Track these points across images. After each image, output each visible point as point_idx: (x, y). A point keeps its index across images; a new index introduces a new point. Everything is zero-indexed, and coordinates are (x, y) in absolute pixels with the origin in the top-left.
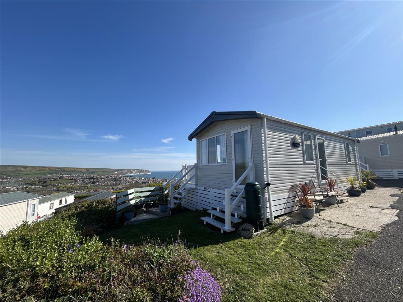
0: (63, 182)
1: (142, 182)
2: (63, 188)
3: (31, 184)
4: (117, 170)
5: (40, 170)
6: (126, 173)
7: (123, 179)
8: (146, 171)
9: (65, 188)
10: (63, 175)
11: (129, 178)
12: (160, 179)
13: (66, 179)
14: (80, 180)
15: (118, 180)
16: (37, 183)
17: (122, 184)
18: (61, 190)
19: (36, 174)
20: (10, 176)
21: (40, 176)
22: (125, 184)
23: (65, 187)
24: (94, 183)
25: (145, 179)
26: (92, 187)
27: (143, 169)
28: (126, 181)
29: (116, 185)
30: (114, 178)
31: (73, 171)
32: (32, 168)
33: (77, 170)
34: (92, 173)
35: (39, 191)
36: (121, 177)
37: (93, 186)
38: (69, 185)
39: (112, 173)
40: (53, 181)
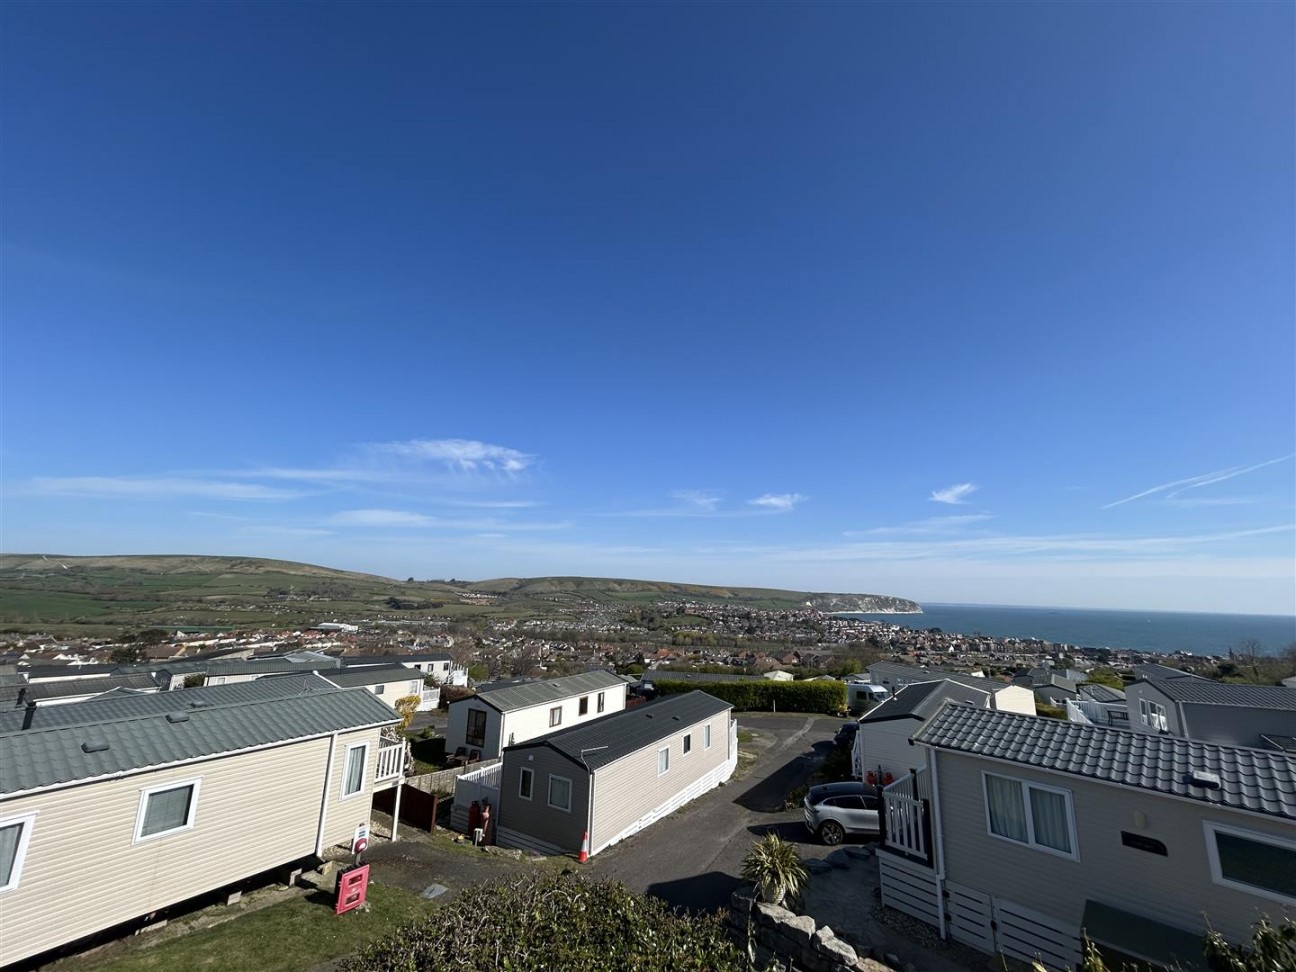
0: (684, 623)
1: (893, 642)
2: (685, 637)
3: (630, 623)
4: (812, 597)
5: (643, 590)
6: (837, 607)
7: (831, 627)
8: (902, 602)
9: (687, 639)
10: (684, 603)
11: (846, 623)
12: (959, 636)
13: (690, 615)
14: (718, 620)
15: (813, 628)
16: (638, 619)
17: (825, 641)
19: (635, 599)
20: (599, 602)
21: (643, 603)
22: (836, 642)
23: (688, 636)
24: (750, 630)
25: (901, 630)
26: (748, 643)
27: (891, 595)
28: (838, 633)
29: (808, 643)
30: (803, 621)
31: (703, 596)
32: (631, 585)
33: (713, 592)
34: (747, 601)
35: (642, 641)
36: (823, 619)
37: (749, 640)
38: (695, 631)
39: (797, 606)
40: (667, 617)
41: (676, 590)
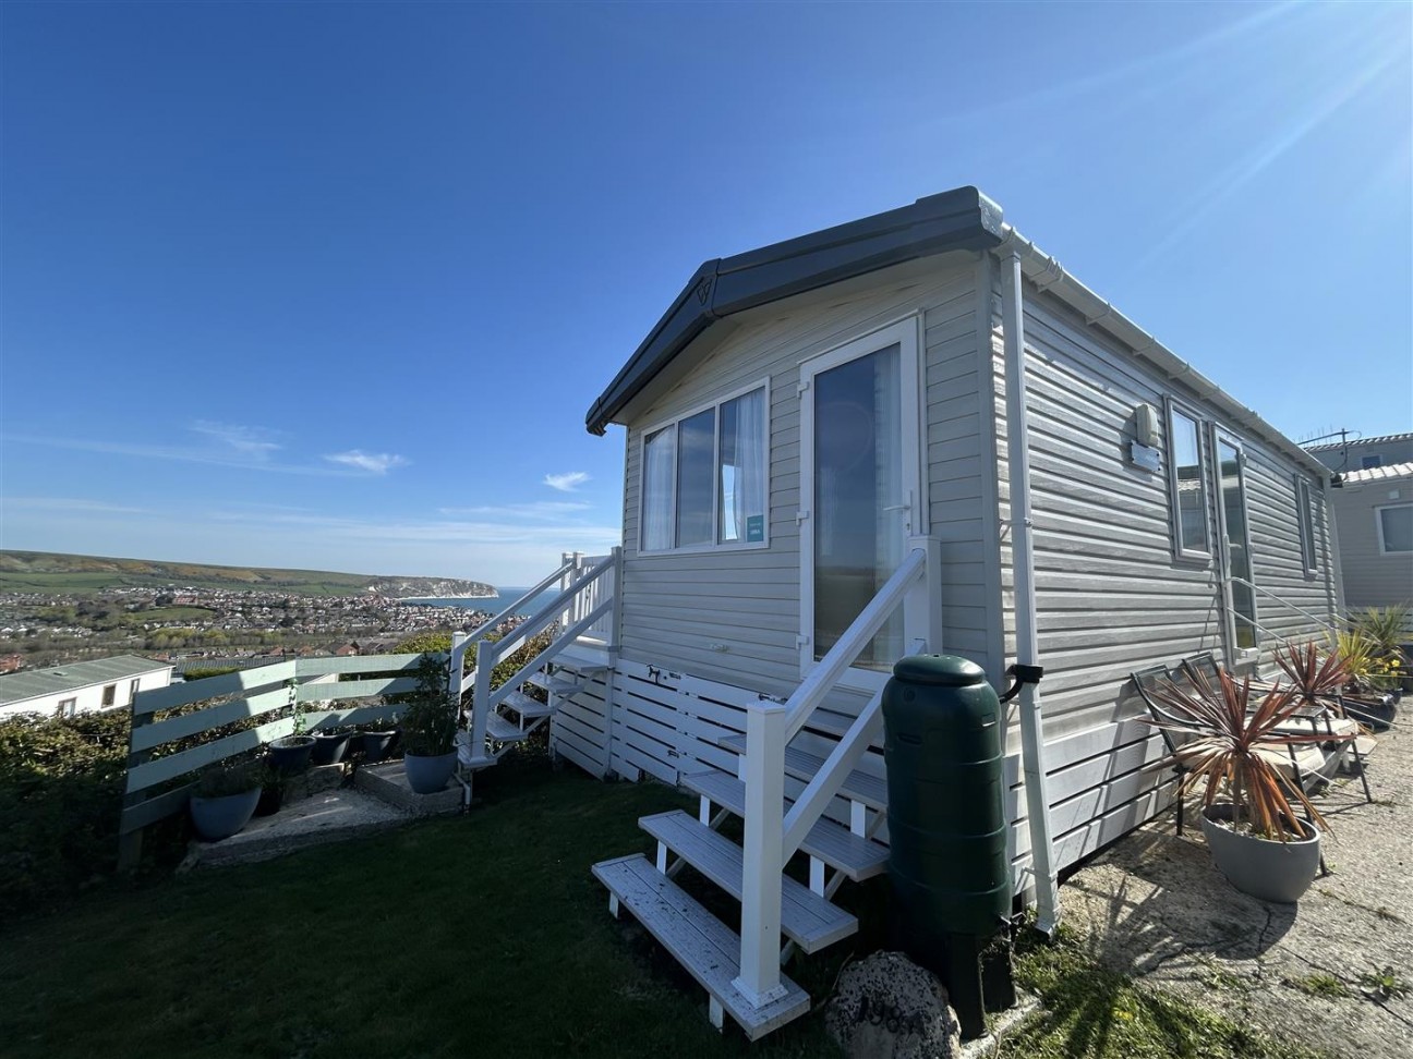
0: (170, 617)
1: (466, 627)
2: (171, 637)
3: (49, 621)
4: (376, 581)
5: (85, 571)
6: (406, 592)
7: (397, 614)
8: (480, 586)
9: (175, 639)
10: (170, 589)
11: (416, 609)
13: (182, 606)
14: (234, 612)
15: (376, 616)
16: (72, 616)
17: (389, 630)
18: (162, 645)
19: (68, 583)
21: (83, 591)
22: (403, 630)
23: (177, 635)
24: (287, 622)
25: (476, 614)
26: (280, 638)
27: (469, 580)
28: (405, 620)
29: (369, 633)
30: (364, 608)
31: (210, 579)
32: (54, 562)
33: (229, 574)
34: (282, 586)
35: (77, 647)
36: (390, 606)
37: (283, 635)
38: (192, 628)
39: (357, 591)
40: (133, 611)
41: (153, 571)
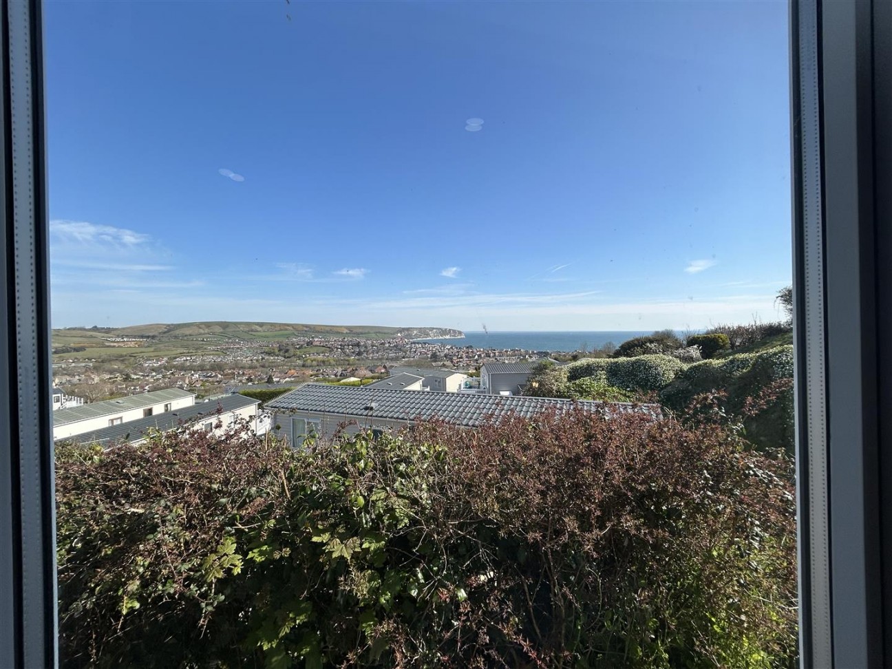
0: (312, 352)
1: (446, 356)
2: (312, 361)
3: (269, 354)
4: (401, 330)
5: (281, 330)
6: (416, 336)
7: (411, 348)
8: (454, 331)
9: (314, 362)
10: (313, 338)
11: (420, 346)
12: (482, 350)
13: (316, 346)
14: (337, 348)
15: (400, 349)
16: (276, 351)
17: (407, 357)
18: (309, 365)
19: (275, 336)
20: (244, 340)
21: (280, 339)
22: (414, 357)
23: (315, 360)
24: (359, 354)
25: (452, 348)
27: (449, 328)
28: (415, 352)
29: (396, 359)
30: (395, 346)
31: (327, 332)
32: (269, 327)
33: (335, 329)
34: (358, 334)
35: (279, 366)
36: (407, 344)
37: (358, 360)
38: (320, 357)
39: (392, 336)
40: (299, 349)
41: (305, 329)
